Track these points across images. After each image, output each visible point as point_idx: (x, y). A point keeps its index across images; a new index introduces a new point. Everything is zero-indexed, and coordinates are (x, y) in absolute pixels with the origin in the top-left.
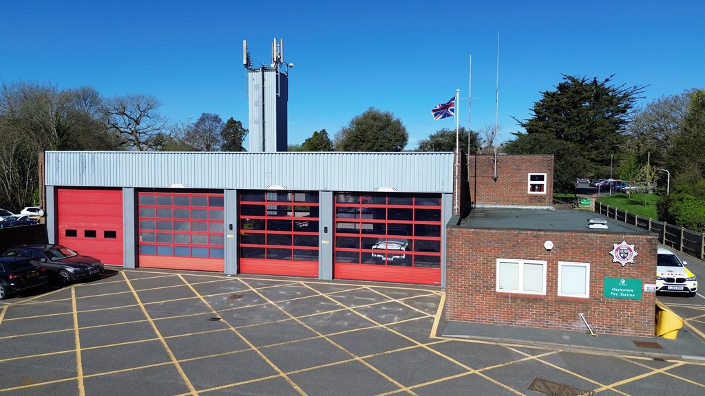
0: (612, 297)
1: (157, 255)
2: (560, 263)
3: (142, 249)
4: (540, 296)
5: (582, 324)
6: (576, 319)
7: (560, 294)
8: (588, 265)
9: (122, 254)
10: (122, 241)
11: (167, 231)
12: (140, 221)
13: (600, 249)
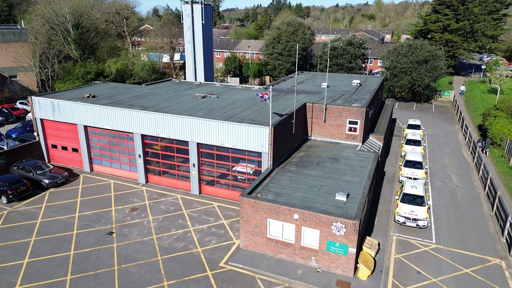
0: (331, 251)
1: (102, 165)
2: (303, 228)
3: (94, 161)
4: (291, 244)
5: (313, 263)
6: (310, 260)
7: (302, 244)
8: (318, 232)
9: (82, 162)
10: (81, 155)
11: (106, 152)
12: (91, 144)
13: (326, 224)
